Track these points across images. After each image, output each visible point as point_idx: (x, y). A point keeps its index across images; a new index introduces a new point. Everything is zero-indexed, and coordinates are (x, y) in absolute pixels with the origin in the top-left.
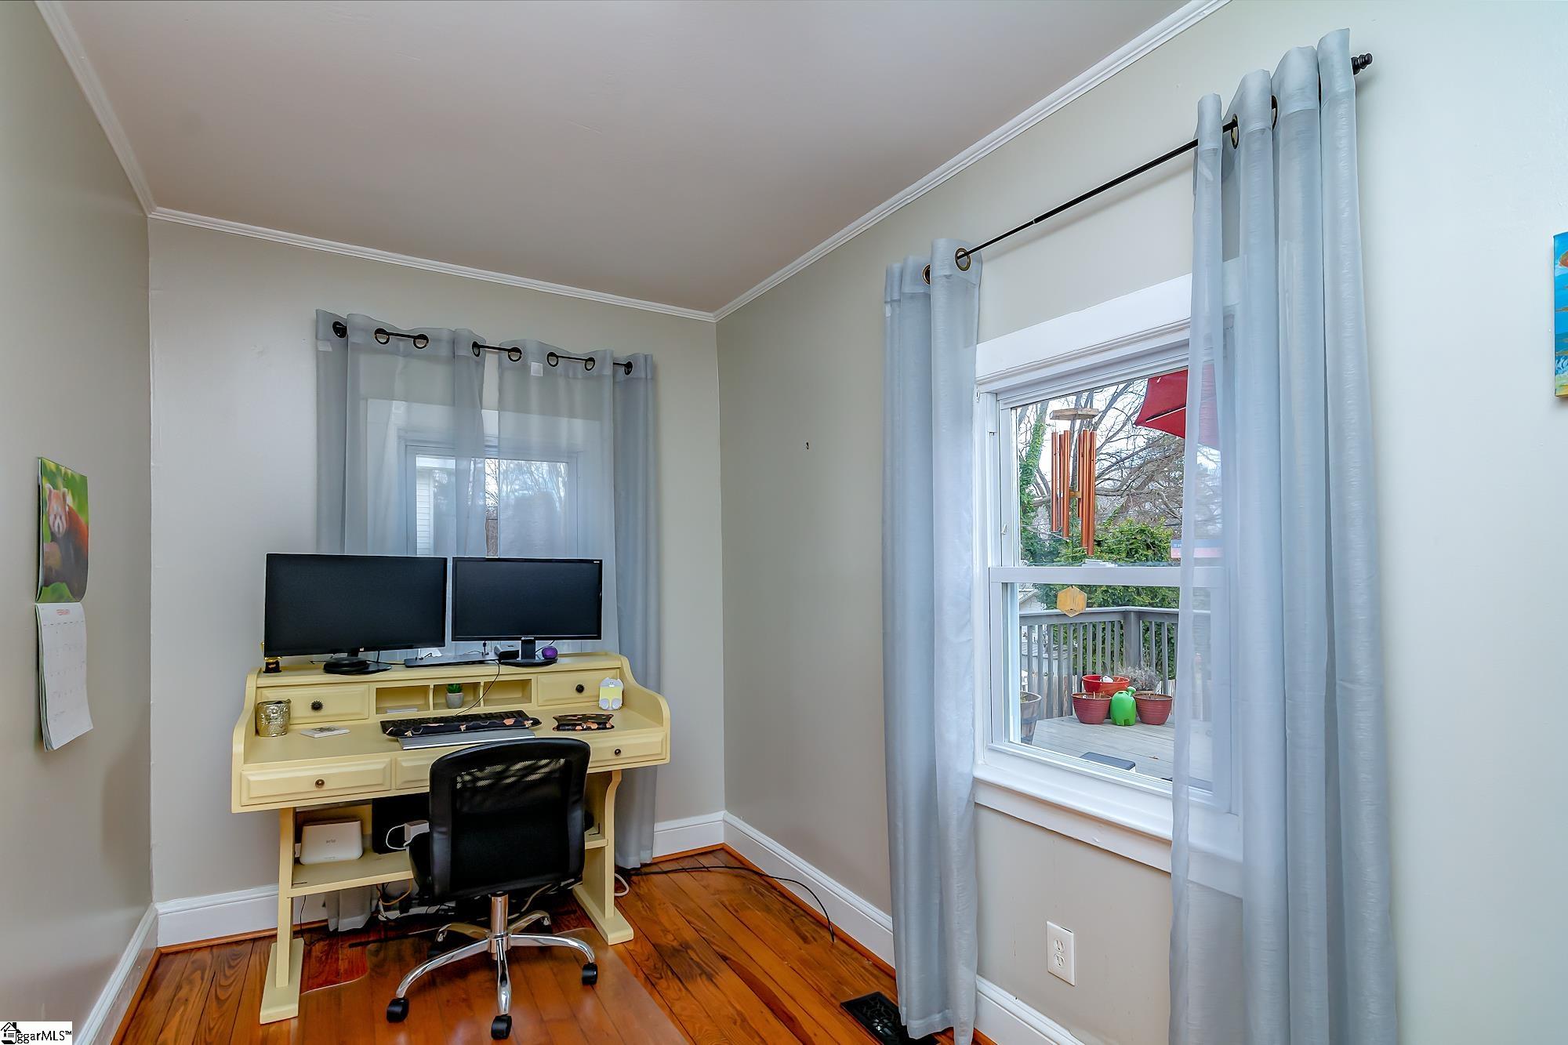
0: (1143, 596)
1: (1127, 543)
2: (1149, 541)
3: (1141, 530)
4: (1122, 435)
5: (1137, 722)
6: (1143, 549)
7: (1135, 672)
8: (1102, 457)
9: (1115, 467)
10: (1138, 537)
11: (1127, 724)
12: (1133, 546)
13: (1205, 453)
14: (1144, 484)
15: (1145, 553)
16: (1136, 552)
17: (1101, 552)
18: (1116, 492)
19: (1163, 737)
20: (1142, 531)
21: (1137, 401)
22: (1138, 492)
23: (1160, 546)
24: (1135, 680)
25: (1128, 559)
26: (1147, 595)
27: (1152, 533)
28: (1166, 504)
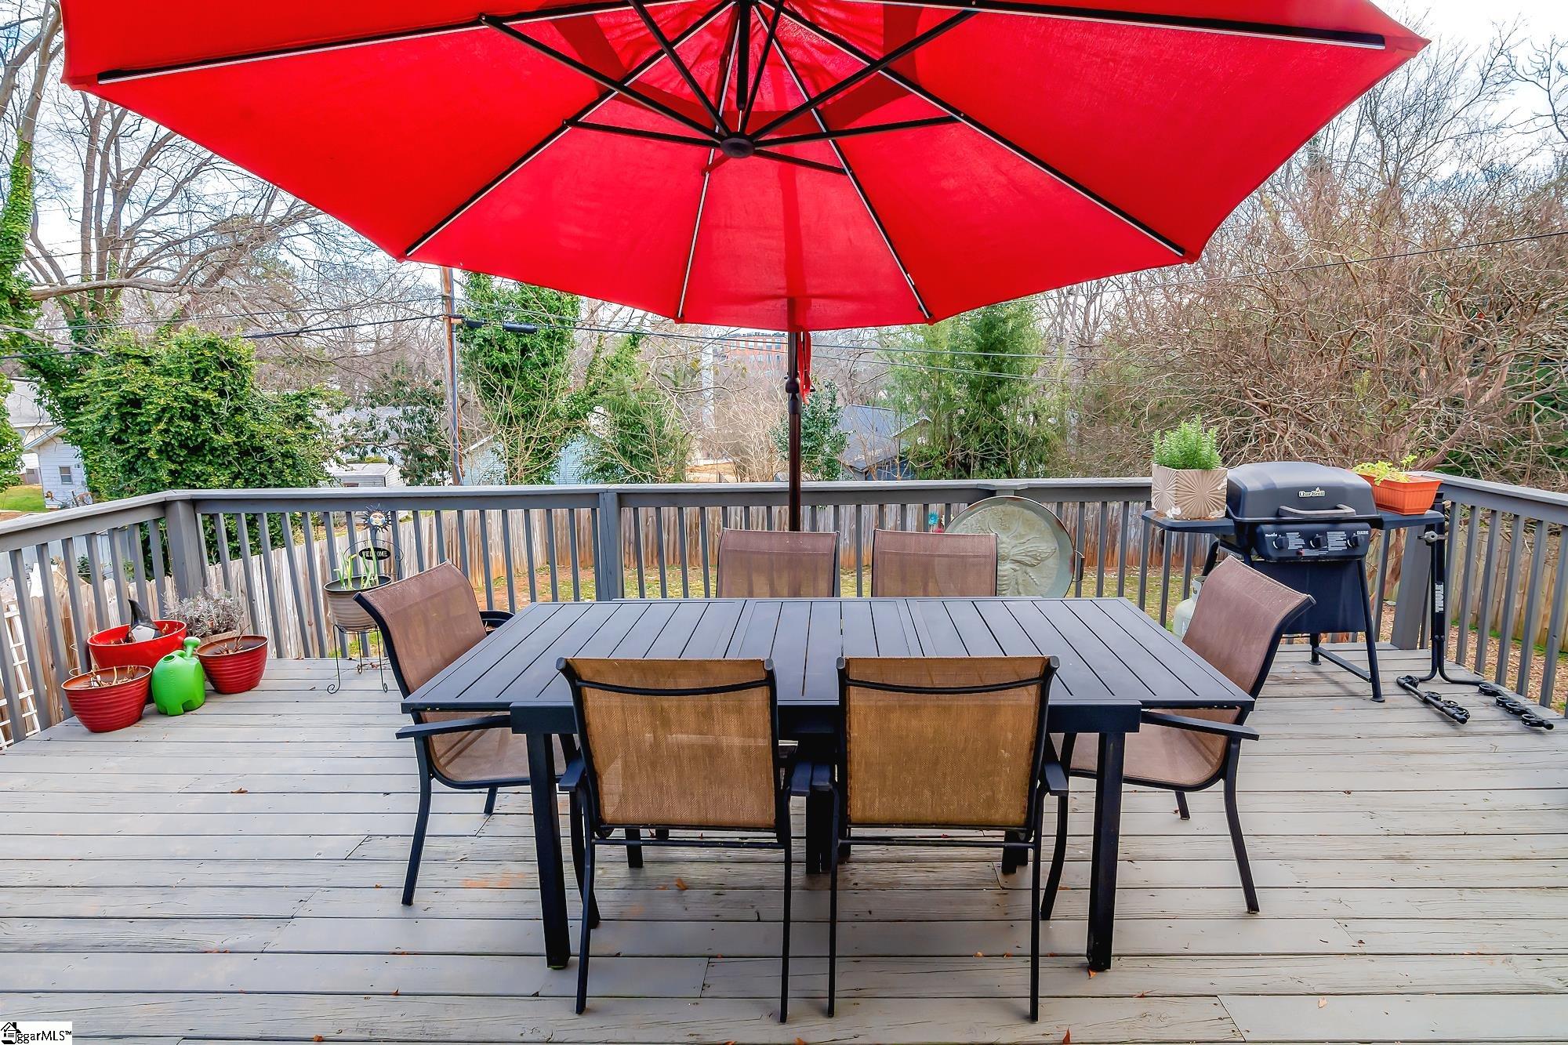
0: (224, 433)
1: (191, 361)
2: (223, 358)
3: (210, 343)
4: (172, 206)
5: (207, 695)
6: (217, 370)
7: (196, 606)
8: (144, 234)
9: (167, 251)
10: (207, 353)
11: (188, 708)
12: (200, 365)
13: (289, 247)
14: (213, 280)
15: (220, 374)
16: (207, 373)
17: (152, 373)
18: (173, 287)
19: (255, 720)
20: (211, 345)
21: (189, 165)
22: (204, 289)
23: (239, 365)
24: (198, 620)
25: (194, 384)
26: (230, 432)
27: (226, 348)
28: (244, 308)
